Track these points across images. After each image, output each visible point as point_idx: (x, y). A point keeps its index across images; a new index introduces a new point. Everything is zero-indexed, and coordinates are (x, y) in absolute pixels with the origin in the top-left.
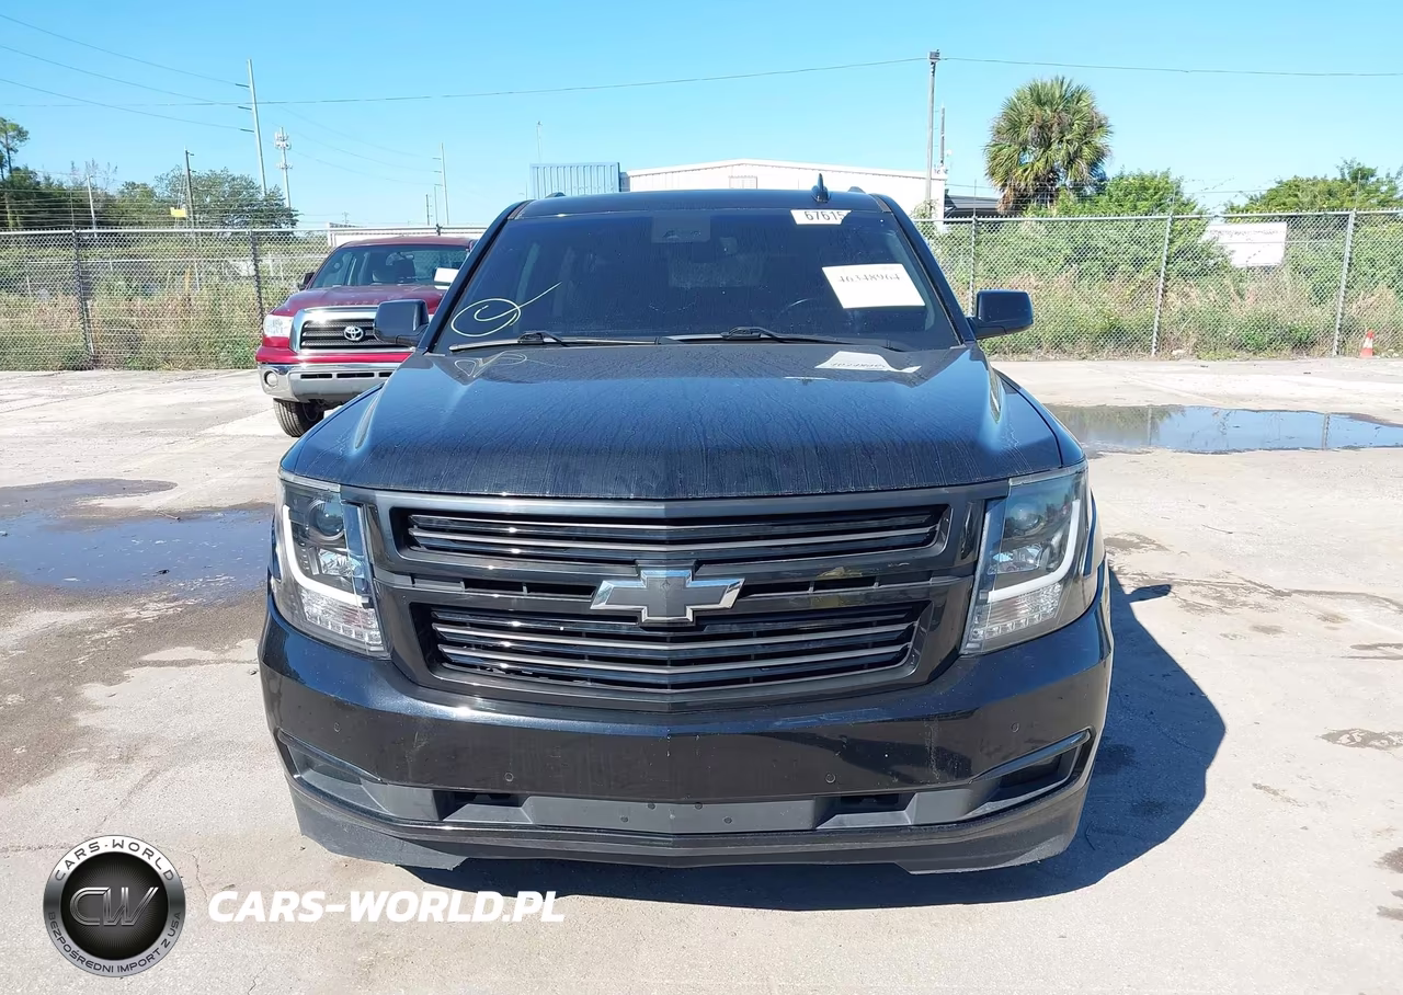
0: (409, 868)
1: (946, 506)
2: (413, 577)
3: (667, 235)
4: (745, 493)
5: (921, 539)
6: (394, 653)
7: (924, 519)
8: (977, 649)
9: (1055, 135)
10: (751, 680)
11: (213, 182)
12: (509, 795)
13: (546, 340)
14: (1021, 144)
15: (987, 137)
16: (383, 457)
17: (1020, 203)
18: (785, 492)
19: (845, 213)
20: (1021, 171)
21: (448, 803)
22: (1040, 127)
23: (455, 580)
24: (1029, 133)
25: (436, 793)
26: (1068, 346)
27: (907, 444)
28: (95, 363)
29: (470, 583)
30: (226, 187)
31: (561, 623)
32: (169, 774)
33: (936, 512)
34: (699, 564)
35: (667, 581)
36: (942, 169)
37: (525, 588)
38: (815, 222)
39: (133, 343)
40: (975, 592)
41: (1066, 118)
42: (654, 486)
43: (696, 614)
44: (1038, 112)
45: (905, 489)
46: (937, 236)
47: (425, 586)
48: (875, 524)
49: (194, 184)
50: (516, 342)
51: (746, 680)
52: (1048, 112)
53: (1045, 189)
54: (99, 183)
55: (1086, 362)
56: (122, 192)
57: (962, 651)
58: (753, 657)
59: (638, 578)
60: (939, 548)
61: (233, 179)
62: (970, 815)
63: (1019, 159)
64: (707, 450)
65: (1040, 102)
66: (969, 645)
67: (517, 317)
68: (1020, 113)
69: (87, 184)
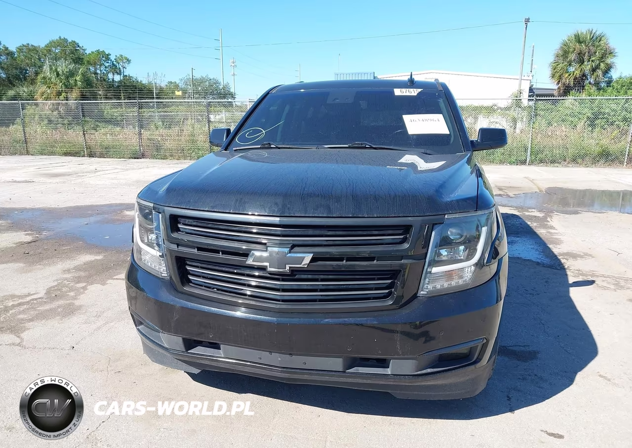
0: (188, 373)
1: (411, 226)
2: (178, 245)
3: (335, 100)
4: (316, 215)
5: (398, 241)
6: (171, 277)
7: (400, 232)
8: (425, 294)
9: (586, 58)
10: (318, 300)
11: (202, 81)
12: (216, 343)
13: (272, 146)
14: (568, 62)
15: (551, 59)
16: (170, 193)
17: (566, 91)
18: (334, 215)
19: (420, 90)
20: (567, 75)
21: (190, 344)
22: (579, 54)
23: (193, 247)
24: (572, 57)
25: (184, 339)
26: (580, 161)
27: (396, 195)
28: (143, 156)
29: (199, 249)
30: (207, 83)
31: (236, 269)
32: (112, 324)
33: (407, 229)
34: (293, 246)
35: (278, 253)
36: (531, 75)
37: (221, 253)
38: (404, 94)
39: (158, 148)
40: (426, 267)
41: (593, 49)
42: (276, 210)
43: (291, 269)
44: (578, 47)
45: (391, 217)
46: (523, 106)
47: (181, 249)
48: (376, 232)
49: (194, 82)
50: (259, 147)
51: (315, 301)
52: (584, 46)
53: (580, 83)
54: (158, 82)
55: (588, 168)
56: (167, 85)
57: (418, 295)
58: (319, 290)
59: (266, 251)
60: (406, 246)
61: (210, 80)
62: (419, 372)
63: (567, 69)
64: (302, 195)
65: (580, 42)
66: (422, 293)
67: (262, 136)
68: (569, 47)
69: (153, 82)
